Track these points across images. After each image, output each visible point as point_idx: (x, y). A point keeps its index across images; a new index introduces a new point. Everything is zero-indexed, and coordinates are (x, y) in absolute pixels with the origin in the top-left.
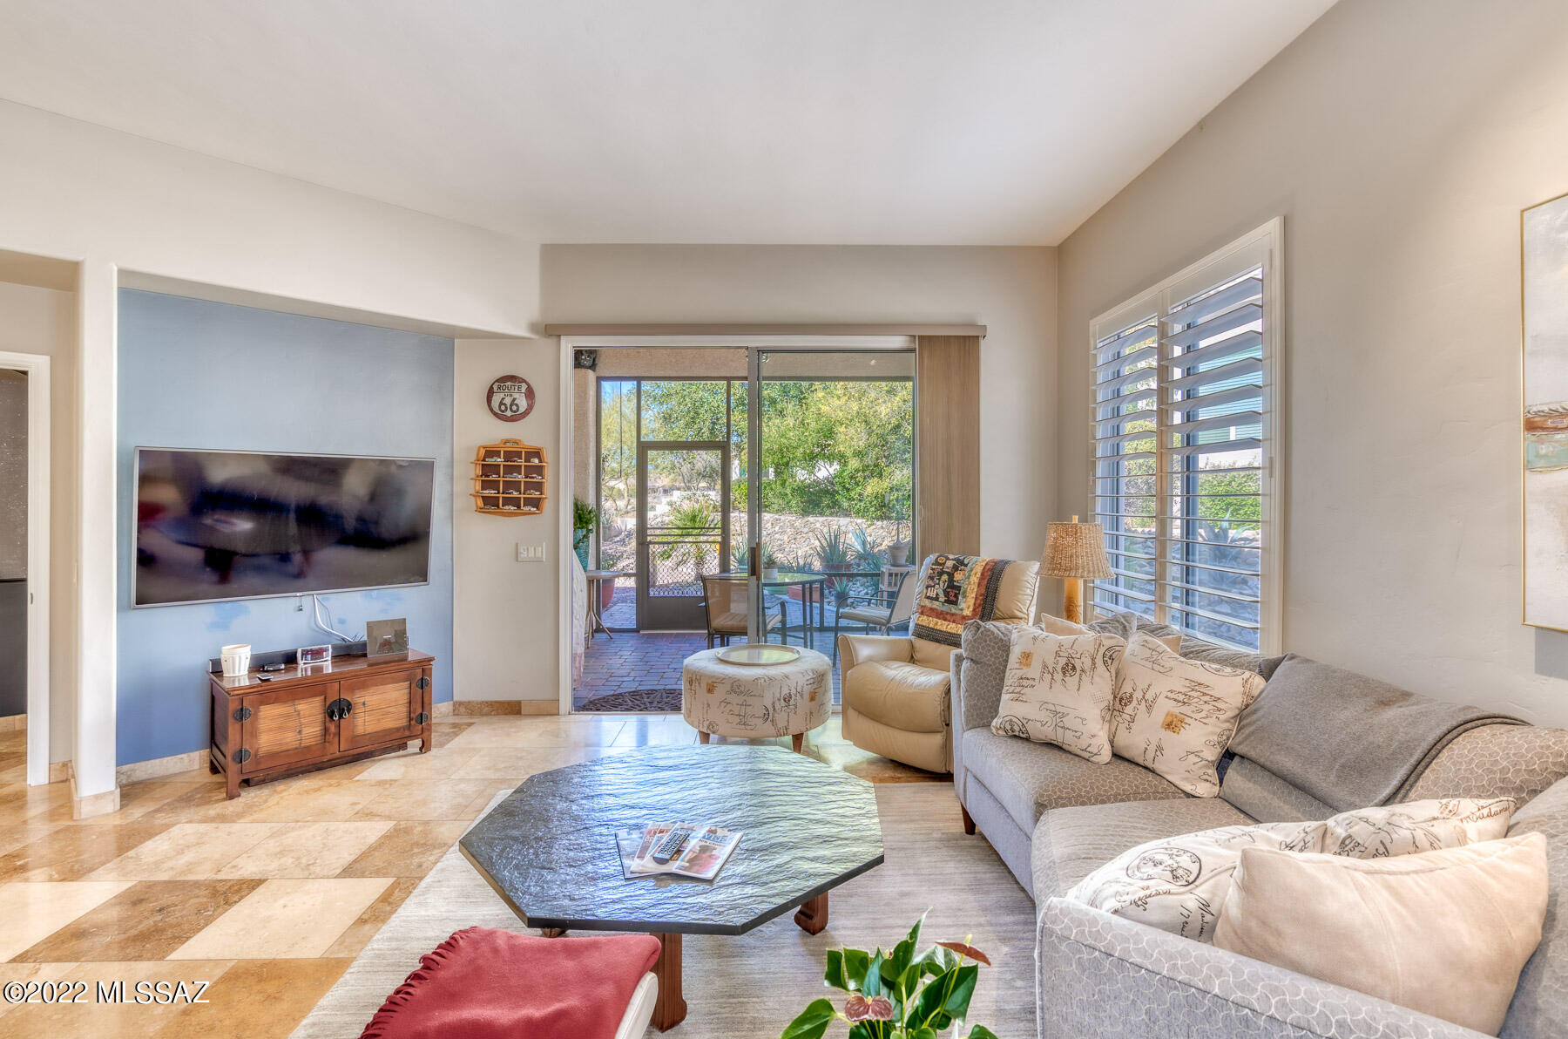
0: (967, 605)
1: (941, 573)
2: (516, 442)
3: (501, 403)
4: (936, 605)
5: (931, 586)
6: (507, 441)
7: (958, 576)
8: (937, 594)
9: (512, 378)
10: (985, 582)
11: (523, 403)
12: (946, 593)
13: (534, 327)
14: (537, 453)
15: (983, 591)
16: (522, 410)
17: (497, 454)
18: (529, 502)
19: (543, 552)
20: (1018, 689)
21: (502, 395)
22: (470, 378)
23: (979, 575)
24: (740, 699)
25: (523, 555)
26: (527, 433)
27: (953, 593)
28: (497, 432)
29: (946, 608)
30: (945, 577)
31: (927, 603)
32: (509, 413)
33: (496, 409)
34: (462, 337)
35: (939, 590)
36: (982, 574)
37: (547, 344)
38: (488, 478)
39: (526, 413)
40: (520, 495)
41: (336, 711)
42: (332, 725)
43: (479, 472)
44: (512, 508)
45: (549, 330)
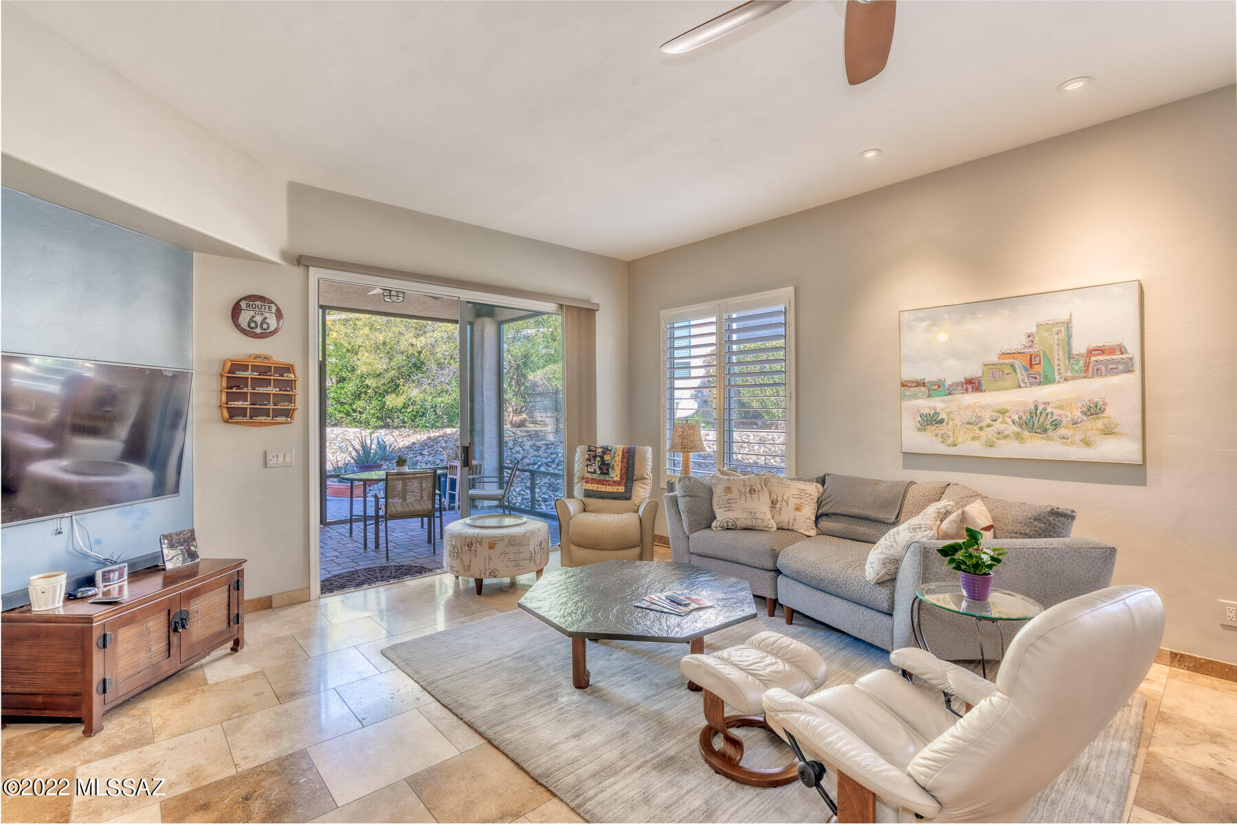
0: (616, 474)
1: (595, 457)
2: (266, 358)
3: (251, 321)
4: (595, 476)
5: (589, 465)
6: (257, 357)
8: (595, 470)
9: (262, 298)
10: (625, 460)
11: (272, 322)
12: (600, 468)
13: (285, 255)
14: (289, 369)
15: (625, 465)
16: (271, 329)
17: (245, 368)
18: (278, 413)
19: (293, 457)
20: (728, 505)
21: (252, 313)
22: (213, 294)
23: (621, 456)
25: (272, 462)
26: (277, 350)
27: (605, 468)
28: (244, 348)
29: (602, 477)
30: (598, 459)
31: (589, 475)
32: (258, 331)
33: (244, 325)
34: (200, 250)
35: (596, 466)
36: (623, 455)
37: (297, 272)
38: (234, 390)
39: (275, 331)
40: (271, 406)
41: (177, 624)
42: (174, 639)
43: (224, 384)
44: (262, 419)
45: (302, 261)
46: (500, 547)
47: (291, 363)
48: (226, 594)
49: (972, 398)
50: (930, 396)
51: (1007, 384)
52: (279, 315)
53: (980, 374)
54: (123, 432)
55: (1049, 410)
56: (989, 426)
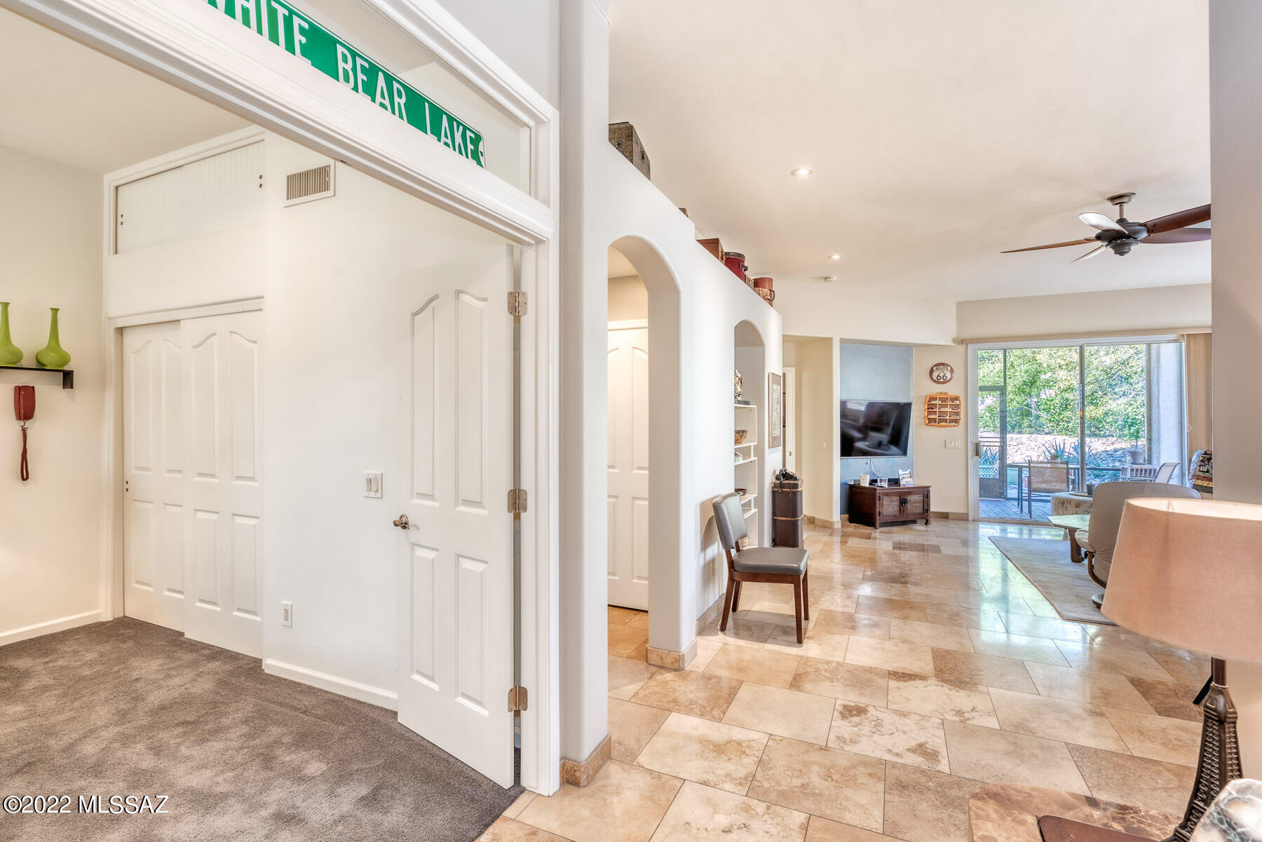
2: (946, 393)
3: (938, 376)
6: (941, 393)
9: (943, 364)
11: (948, 375)
13: (954, 340)
14: (957, 398)
16: (948, 378)
17: (936, 399)
18: (951, 421)
19: (959, 444)
21: (939, 372)
22: (922, 365)
25: (948, 446)
26: (951, 389)
28: (936, 389)
32: (942, 380)
33: (936, 379)
34: (915, 347)
37: (961, 348)
38: (930, 410)
39: (951, 379)
40: (947, 417)
41: (903, 502)
42: (902, 508)
43: (926, 407)
44: (943, 424)
45: (963, 342)
47: (958, 395)
48: (922, 498)
52: (952, 371)
54: (889, 430)
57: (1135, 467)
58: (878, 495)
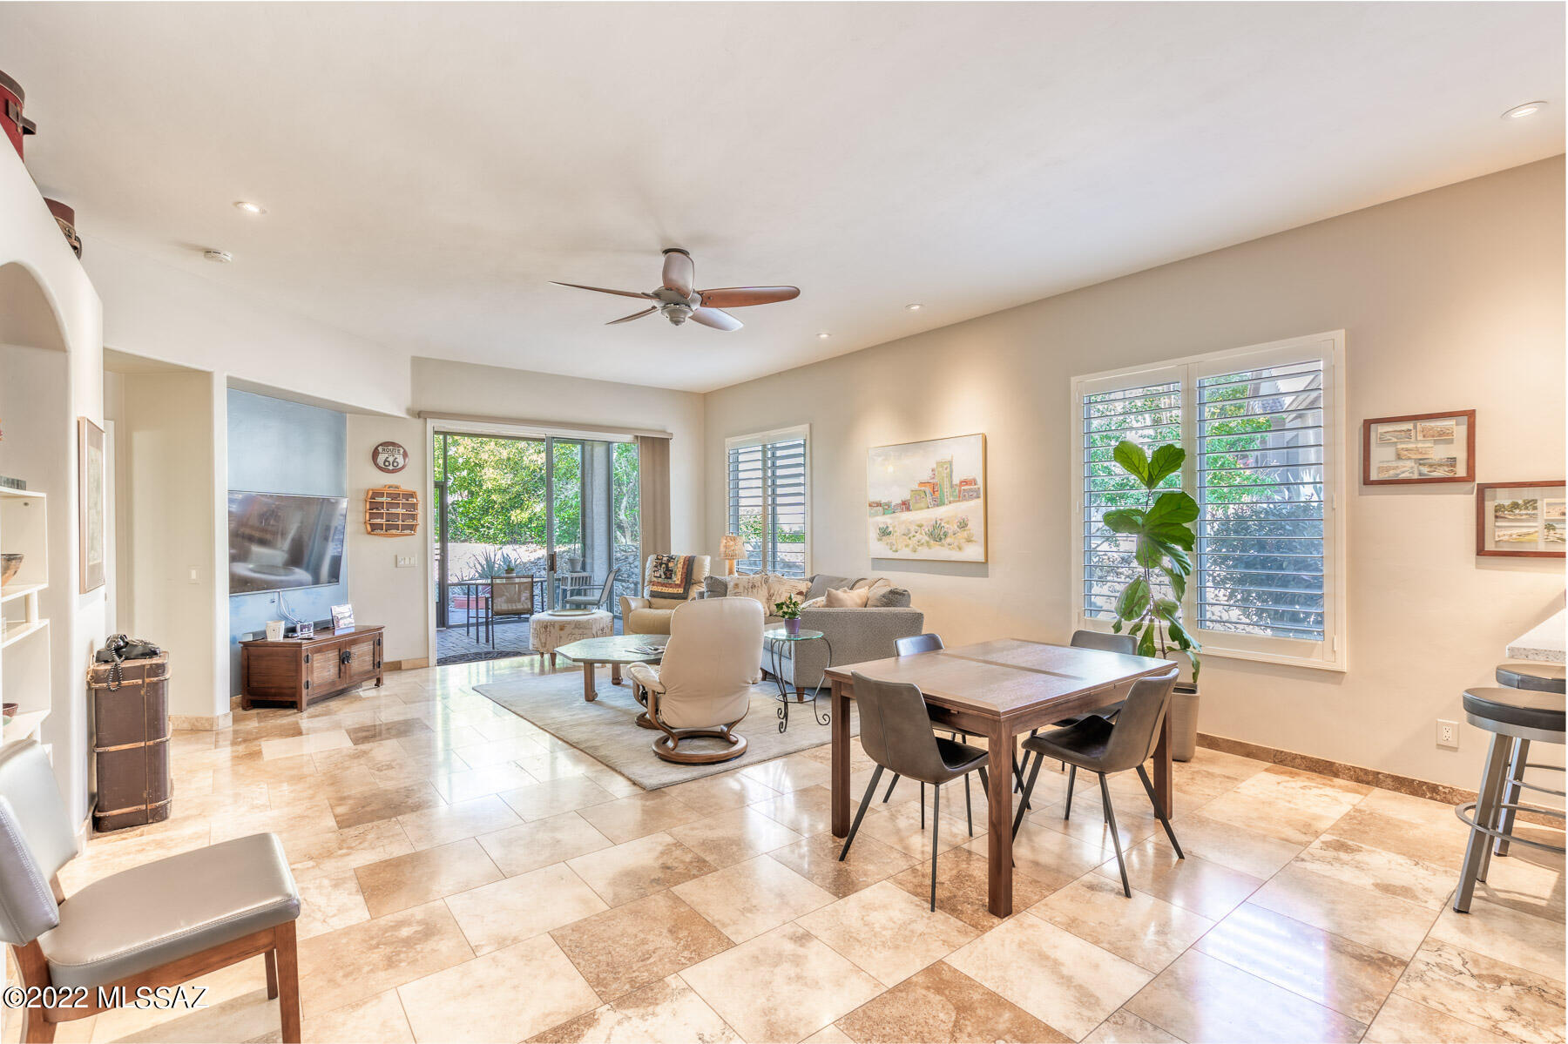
0: (677, 579)
1: (661, 564)
2: (397, 487)
3: (386, 461)
4: (660, 580)
5: (657, 571)
6: (390, 487)
7: (671, 565)
8: (661, 575)
9: (393, 444)
10: (686, 567)
11: (400, 460)
12: (665, 574)
13: (410, 412)
14: (412, 495)
15: (685, 570)
16: (400, 465)
17: (382, 495)
18: (405, 527)
19: (416, 560)
21: (387, 455)
22: (360, 442)
23: (682, 563)
24: (580, 631)
25: (400, 564)
26: (405, 481)
27: (669, 573)
28: (381, 480)
29: (666, 581)
30: (664, 566)
31: (655, 579)
32: (391, 468)
33: (382, 465)
34: (350, 413)
35: (661, 572)
36: (684, 563)
37: (418, 423)
38: (374, 511)
39: (403, 467)
40: (400, 523)
41: (344, 659)
42: (342, 667)
43: (368, 507)
44: (394, 532)
45: (421, 415)
46: (568, 629)
47: (414, 490)
48: (372, 647)
49: (906, 516)
50: (884, 514)
51: (923, 505)
52: (405, 455)
53: (909, 498)
54: (286, 544)
55: (943, 525)
56: (914, 536)
57: (575, 575)
58: (304, 655)
